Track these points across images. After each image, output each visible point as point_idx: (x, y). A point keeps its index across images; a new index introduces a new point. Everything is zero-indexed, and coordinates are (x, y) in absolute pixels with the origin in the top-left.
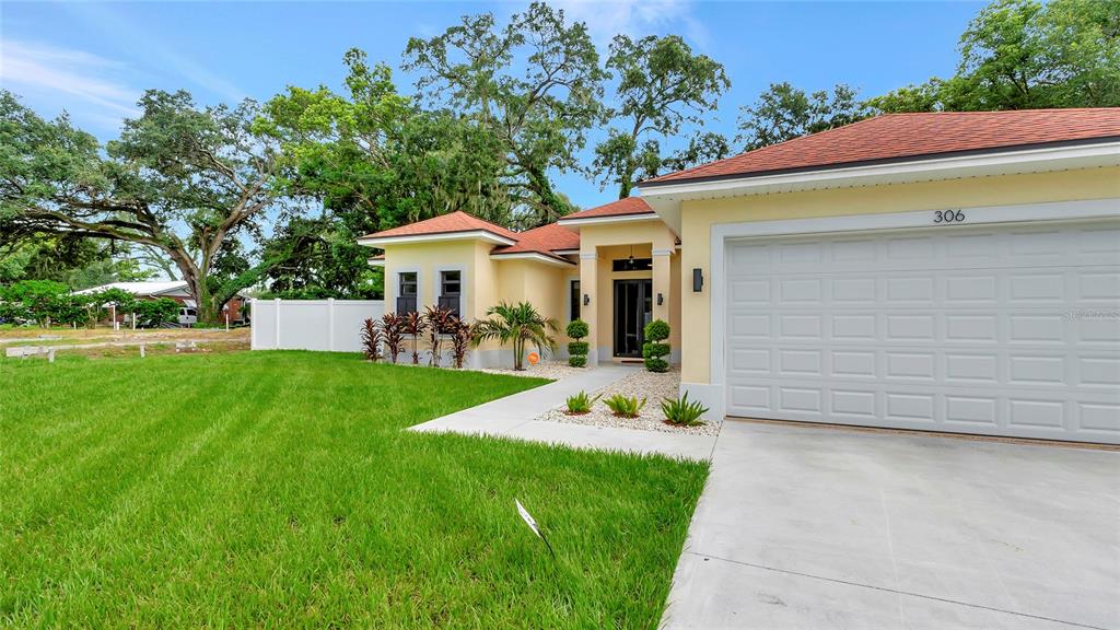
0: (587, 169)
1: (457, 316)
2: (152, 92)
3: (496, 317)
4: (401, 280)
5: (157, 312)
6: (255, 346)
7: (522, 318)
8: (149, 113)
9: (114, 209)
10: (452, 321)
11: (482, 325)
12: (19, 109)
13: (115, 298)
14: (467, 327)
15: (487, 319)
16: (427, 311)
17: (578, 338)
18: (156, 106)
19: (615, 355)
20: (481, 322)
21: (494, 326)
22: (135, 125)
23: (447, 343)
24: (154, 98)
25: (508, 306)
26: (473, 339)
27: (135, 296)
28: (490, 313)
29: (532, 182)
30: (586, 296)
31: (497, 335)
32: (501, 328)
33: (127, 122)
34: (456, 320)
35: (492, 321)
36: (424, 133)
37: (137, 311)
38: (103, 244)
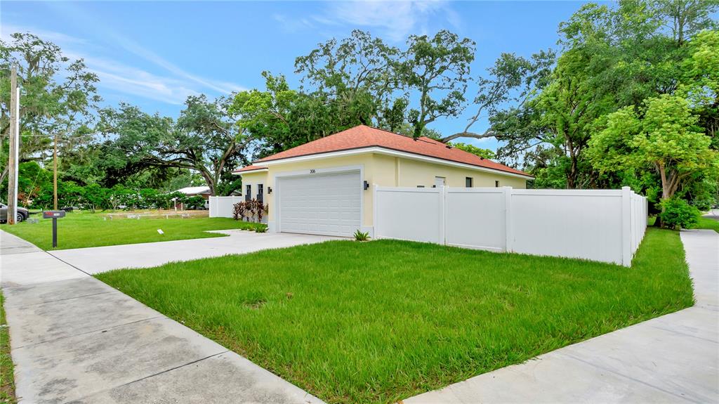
1: (262, 202)
2: (190, 97)
4: (247, 188)
5: (195, 202)
6: (210, 216)
8: (190, 106)
9: (178, 153)
12: (140, 113)
13: (177, 196)
16: (253, 200)
18: (192, 103)
22: (185, 112)
24: (191, 100)
27: (186, 194)
33: (182, 112)
37: (187, 202)
38: (176, 169)
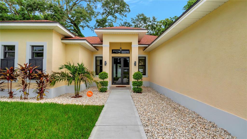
0: (92, 27)
1: (41, 70)
3: (65, 70)
4: (5, 49)
7: (80, 71)
10: (36, 72)
11: (57, 75)
14: (47, 76)
15: (60, 71)
16: (19, 67)
17: (103, 79)
19: (112, 84)
20: (55, 73)
21: (63, 75)
23: (33, 85)
25: (72, 65)
26: (51, 82)
28: (61, 68)
29: (75, 29)
30: (105, 62)
31: (65, 80)
32: (68, 76)
34: (39, 72)
35: (63, 73)
36: (33, 4)
